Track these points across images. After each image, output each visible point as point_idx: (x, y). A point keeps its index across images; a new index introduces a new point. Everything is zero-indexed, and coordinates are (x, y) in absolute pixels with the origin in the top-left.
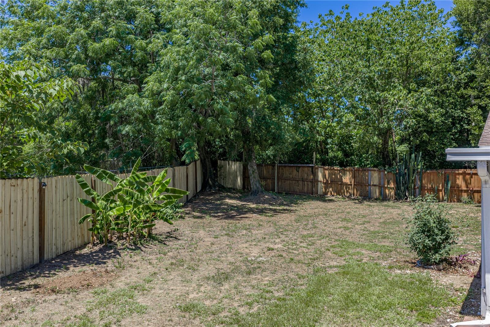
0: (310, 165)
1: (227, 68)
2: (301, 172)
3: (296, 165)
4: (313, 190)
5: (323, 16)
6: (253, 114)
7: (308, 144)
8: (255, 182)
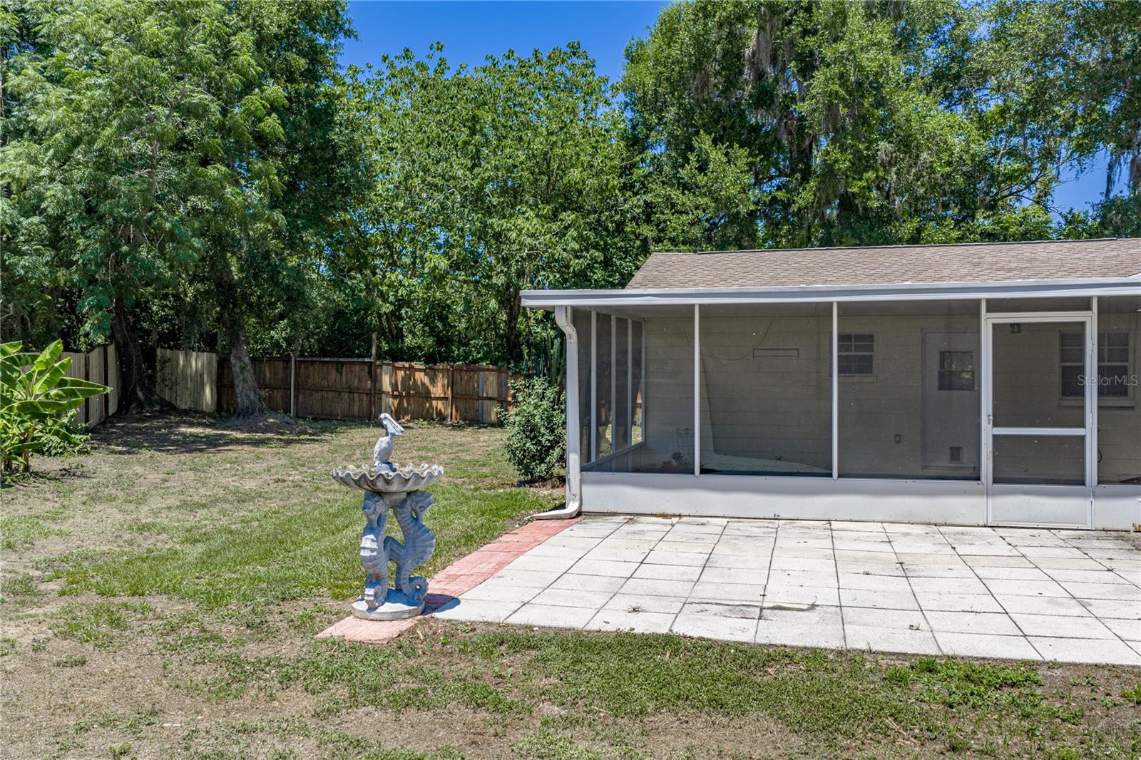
0: (366, 360)
1: (185, 145)
2: (346, 375)
3: (336, 359)
4: (371, 411)
5: (392, 58)
6: (241, 247)
7: (363, 318)
8: (245, 390)
